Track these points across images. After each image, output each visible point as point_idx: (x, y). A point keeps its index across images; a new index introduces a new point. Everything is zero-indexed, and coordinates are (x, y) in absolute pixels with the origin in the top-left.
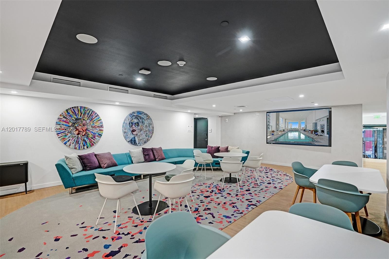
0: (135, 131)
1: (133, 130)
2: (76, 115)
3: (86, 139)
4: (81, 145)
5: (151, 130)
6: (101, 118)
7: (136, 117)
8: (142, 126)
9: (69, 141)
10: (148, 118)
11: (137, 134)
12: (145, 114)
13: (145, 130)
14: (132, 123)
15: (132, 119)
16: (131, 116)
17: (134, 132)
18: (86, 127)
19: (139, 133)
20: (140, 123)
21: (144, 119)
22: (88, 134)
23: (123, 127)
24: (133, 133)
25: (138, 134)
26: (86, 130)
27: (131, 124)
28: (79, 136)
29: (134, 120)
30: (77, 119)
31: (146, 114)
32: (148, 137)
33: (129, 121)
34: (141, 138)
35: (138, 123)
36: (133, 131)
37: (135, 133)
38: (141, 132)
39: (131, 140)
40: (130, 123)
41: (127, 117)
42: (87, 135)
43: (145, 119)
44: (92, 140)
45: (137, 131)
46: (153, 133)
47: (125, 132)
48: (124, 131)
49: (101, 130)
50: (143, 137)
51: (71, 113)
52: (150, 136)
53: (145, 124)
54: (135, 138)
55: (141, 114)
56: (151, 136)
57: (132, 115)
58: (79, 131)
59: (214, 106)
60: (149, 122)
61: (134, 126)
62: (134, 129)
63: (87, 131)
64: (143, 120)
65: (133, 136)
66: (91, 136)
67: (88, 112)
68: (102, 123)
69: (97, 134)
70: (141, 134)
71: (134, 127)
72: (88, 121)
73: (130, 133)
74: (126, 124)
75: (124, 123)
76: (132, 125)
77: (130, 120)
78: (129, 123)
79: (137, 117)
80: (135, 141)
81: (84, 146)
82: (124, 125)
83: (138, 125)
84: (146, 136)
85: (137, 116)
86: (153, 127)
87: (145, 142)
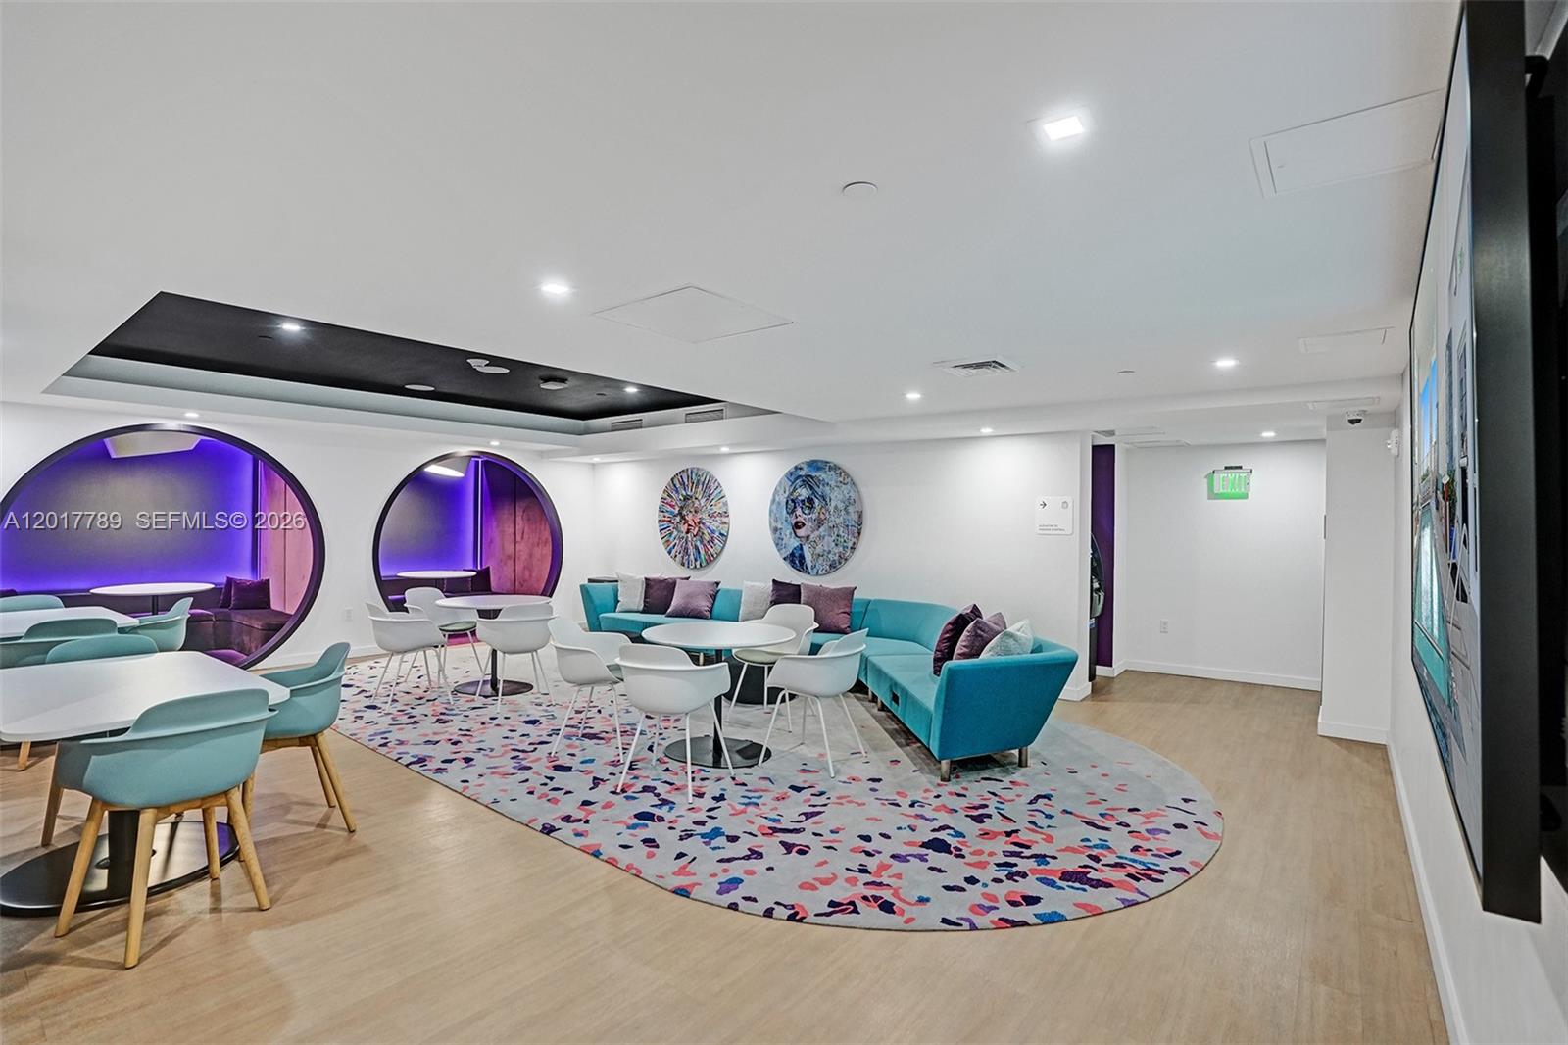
0: (804, 525)
1: (797, 523)
2: (685, 489)
3: (698, 543)
4: (692, 557)
5: (853, 523)
6: (726, 492)
7: (803, 481)
8: (823, 510)
9: (674, 546)
10: (841, 479)
11: (808, 538)
12: (830, 468)
13: (831, 525)
14: (793, 501)
15: (795, 490)
16: (792, 479)
17: (799, 528)
18: (699, 515)
19: (813, 532)
20: (816, 501)
21: (828, 484)
22: (703, 534)
23: (770, 515)
24: (797, 531)
25: (812, 536)
26: (699, 523)
27: (792, 504)
28: (689, 535)
29: (799, 490)
30: (686, 498)
31: (835, 467)
32: (841, 549)
33: (786, 495)
34: (819, 550)
35: (810, 500)
36: (797, 526)
37: (801, 532)
38: (821, 530)
39: (792, 554)
40: (790, 502)
41: (780, 482)
42: (699, 535)
43: (833, 483)
44: (709, 547)
45: (809, 525)
46: (859, 534)
47: (775, 530)
48: (774, 525)
49: (725, 523)
50: (826, 548)
51: (678, 486)
52: (850, 545)
53: (833, 504)
54: (801, 549)
55: (819, 469)
56: (854, 543)
57: (795, 477)
58: (689, 526)
59: (913, 396)
60: (847, 496)
61: (799, 511)
62: (799, 519)
63: (701, 526)
64: (828, 488)
65: (796, 543)
66: (707, 538)
67: (702, 480)
68: (726, 504)
69: (717, 534)
70: (820, 537)
71: (801, 513)
72: (703, 501)
73: (788, 533)
74: (779, 503)
75: (774, 500)
76: (795, 507)
77: (787, 493)
78: (787, 502)
79: (808, 481)
80: (802, 557)
81: (696, 560)
82: (774, 507)
83: (812, 507)
84: (836, 545)
85: (809, 476)
86: (860, 515)
87: (834, 566)
